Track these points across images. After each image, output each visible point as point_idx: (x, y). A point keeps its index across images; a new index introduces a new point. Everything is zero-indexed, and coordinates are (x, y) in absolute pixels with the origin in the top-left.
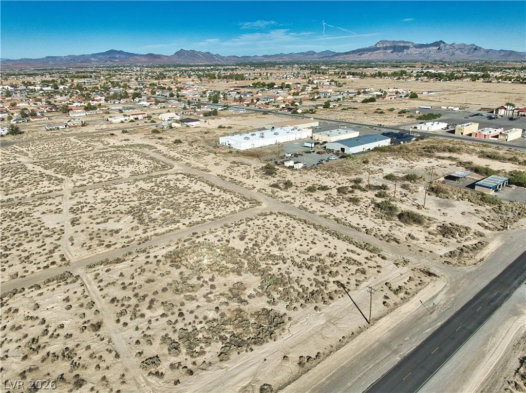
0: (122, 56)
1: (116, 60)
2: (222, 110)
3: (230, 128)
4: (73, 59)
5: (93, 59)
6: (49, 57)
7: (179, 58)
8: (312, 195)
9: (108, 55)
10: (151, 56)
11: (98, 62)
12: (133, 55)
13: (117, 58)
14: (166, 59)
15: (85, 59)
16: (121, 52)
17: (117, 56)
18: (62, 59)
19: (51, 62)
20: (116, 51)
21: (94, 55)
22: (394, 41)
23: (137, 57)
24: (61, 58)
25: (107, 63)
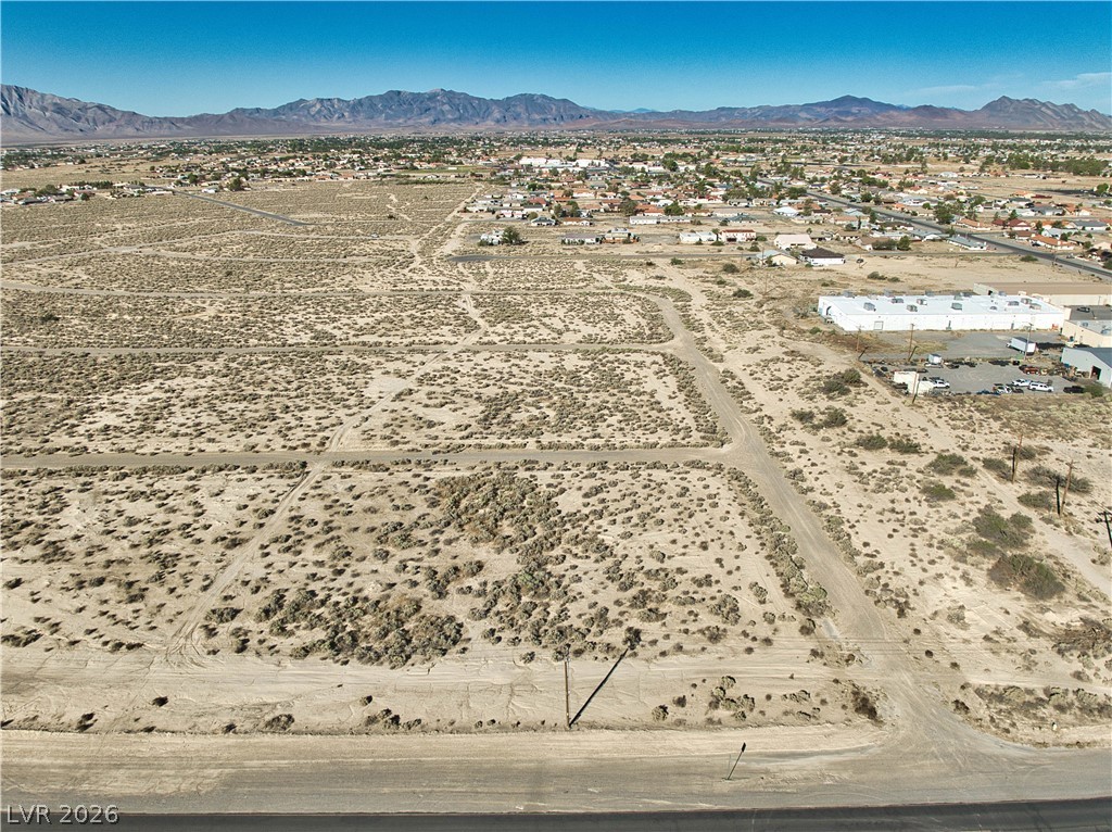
0: (866, 110)
1: (849, 119)
2: (934, 240)
3: (895, 280)
4: (767, 112)
5: (803, 115)
6: (723, 109)
7: (991, 116)
8: (855, 455)
9: (836, 107)
10: (927, 111)
11: (810, 120)
12: (890, 107)
13: (853, 114)
14: (959, 118)
15: (787, 114)
16: (865, 102)
17: (854, 110)
18: (746, 113)
19: (724, 119)
20: (855, 99)
21: (807, 107)
23: (895, 113)
24: (743, 111)
25: (828, 123)
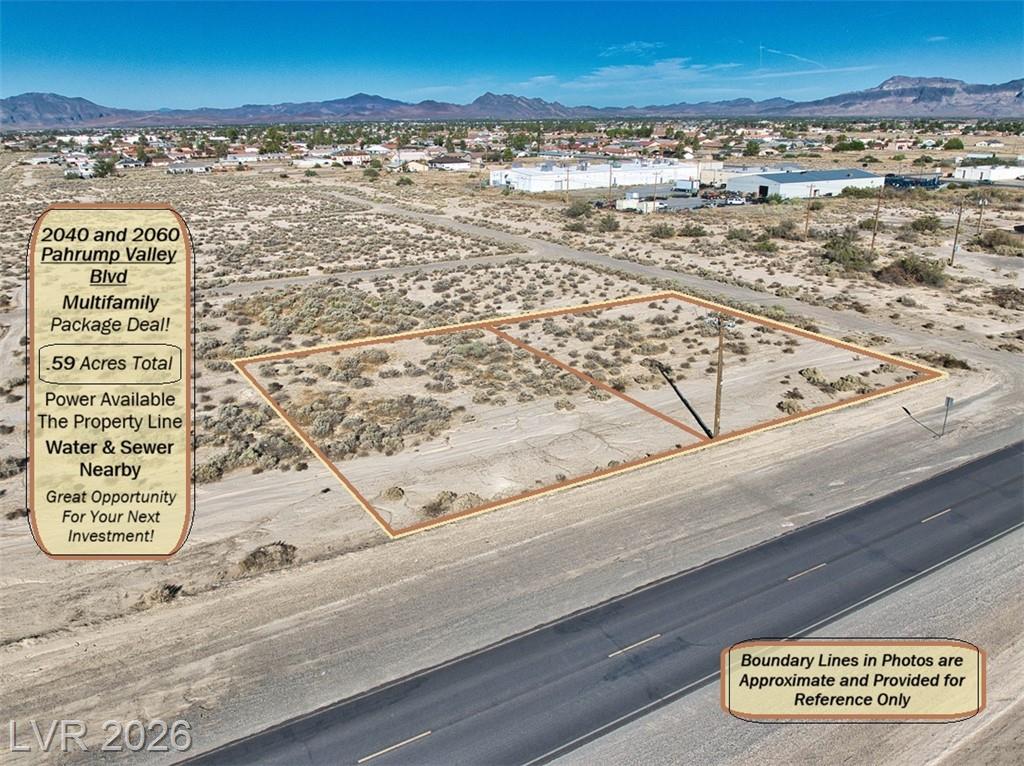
0: (379, 106)
1: (367, 113)
4: (290, 108)
5: (324, 110)
6: (249, 106)
7: (482, 108)
8: (659, 242)
9: (353, 103)
10: (429, 105)
11: (332, 115)
12: (398, 103)
13: (368, 109)
14: (457, 110)
15: (309, 109)
16: (376, 99)
17: (369, 106)
18: (271, 110)
19: (251, 116)
20: (367, 96)
21: (327, 104)
22: (920, 79)
23: (404, 108)
24: (268, 108)
25: (349, 117)
